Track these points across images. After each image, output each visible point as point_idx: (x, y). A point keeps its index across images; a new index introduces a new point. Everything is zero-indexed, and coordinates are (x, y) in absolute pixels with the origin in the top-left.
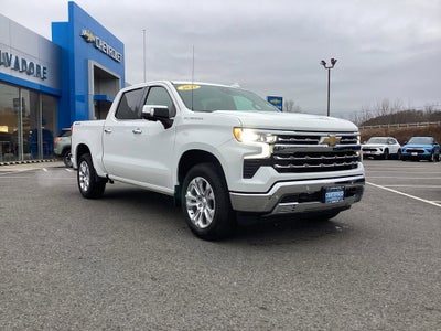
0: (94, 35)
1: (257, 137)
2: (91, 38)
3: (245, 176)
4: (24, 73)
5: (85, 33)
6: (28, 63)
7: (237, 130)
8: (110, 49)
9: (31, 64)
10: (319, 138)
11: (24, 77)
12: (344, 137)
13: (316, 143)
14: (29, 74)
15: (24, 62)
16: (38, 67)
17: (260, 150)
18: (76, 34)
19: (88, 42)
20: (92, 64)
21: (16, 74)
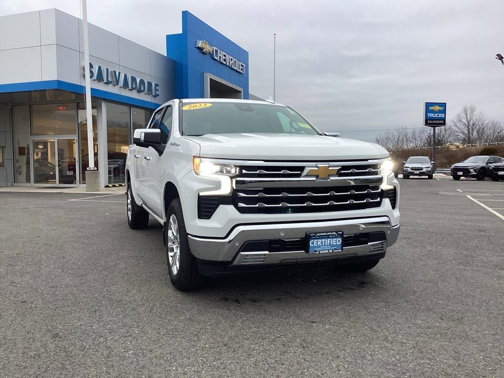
0: (211, 45)
1: (218, 168)
2: (208, 48)
3: (200, 217)
4: (134, 91)
5: (200, 44)
6: (138, 81)
7: (197, 160)
8: (230, 60)
9: (142, 82)
10: (302, 169)
11: (134, 95)
12: (344, 168)
13: (299, 176)
14: (139, 91)
15: (134, 79)
16: (150, 84)
17: (218, 185)
18: (190, 46)
19: (204, 53)
20: (208, 76)
21: (126, 93)
